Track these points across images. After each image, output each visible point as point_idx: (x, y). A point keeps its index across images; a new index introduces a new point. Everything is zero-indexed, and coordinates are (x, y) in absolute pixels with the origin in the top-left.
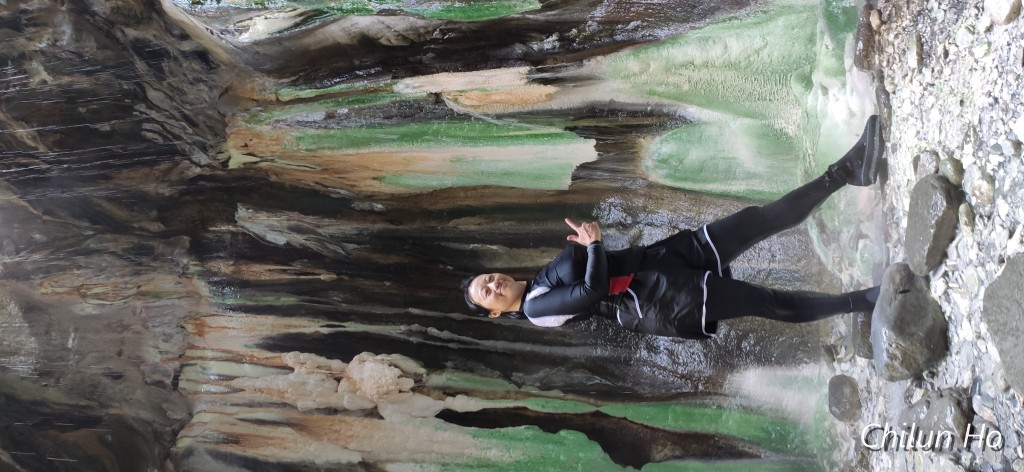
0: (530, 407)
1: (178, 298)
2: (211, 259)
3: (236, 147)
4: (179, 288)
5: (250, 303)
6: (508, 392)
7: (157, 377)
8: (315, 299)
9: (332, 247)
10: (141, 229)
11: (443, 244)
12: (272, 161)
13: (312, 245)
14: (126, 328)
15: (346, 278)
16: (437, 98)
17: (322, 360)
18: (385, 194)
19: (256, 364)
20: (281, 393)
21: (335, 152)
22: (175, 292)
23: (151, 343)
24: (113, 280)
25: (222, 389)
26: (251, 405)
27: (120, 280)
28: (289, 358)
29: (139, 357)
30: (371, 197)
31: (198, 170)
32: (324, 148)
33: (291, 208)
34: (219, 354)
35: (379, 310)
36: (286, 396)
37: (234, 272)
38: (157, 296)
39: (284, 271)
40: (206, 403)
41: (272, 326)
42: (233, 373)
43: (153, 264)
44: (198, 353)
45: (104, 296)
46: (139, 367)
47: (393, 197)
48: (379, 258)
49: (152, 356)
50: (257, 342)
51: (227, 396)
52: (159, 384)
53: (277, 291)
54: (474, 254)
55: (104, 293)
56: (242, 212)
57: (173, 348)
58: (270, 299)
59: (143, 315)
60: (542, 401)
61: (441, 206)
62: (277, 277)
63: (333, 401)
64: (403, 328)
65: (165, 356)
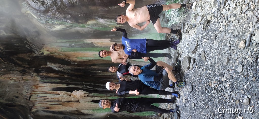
0: (109, 99)
1: (31, 81)
2: (41, 72)
3: (46, 51)
4: (31, 79)
5: (50, 81)
6: (105, 96)
7: (26, 98)
8: (64, 80)
9: (66, 71)
10: (24, 66)
11: (89, 71)
12: (54, 54)
13: (63, 70)
14: (19, 87)
15: (70, 77)
16: (92, 43)
17: (66, 92)
18: (78, 61)
19: (51, 94)
20: (58, 99)
21: (70, 52)
22: (30, 80)
23: (24, 90)
24: (18, 76)
25: (43, 99)
26: (50, 101)
27: (19, 77)
28: (59, 92)
29: (22, 93)
30: (75, 62)
31: (36, 55)
32: (67, 51)
33: (59, 63)
34: (42, 92)
35: (77, 83)
36: (59, 99)
37: (47, 75)
38: (27, 80)
39: (58, 75)
40: (39, 102)
41: (55, 86)
42: (45, 96)
43: (26, 74)
44: (36, 92)
45: (15, 80)
46: (22, 95)
47: (80, 62)
48: (76, 73)
49: (25, 93)
50: (51, 89)
51: (44, 100)
52: (26, 99)
53: (56, 79)
54: (95, 73)
55: (16, 79)
56: (48, 63)
57: (29, 92)
58: (54, 81)
59: (23, 84)
60: (111, 97)
61: (89, 63)
62: (56, 76)
63: (70, 99)
64: (82, 86)
65: (27, 93)
